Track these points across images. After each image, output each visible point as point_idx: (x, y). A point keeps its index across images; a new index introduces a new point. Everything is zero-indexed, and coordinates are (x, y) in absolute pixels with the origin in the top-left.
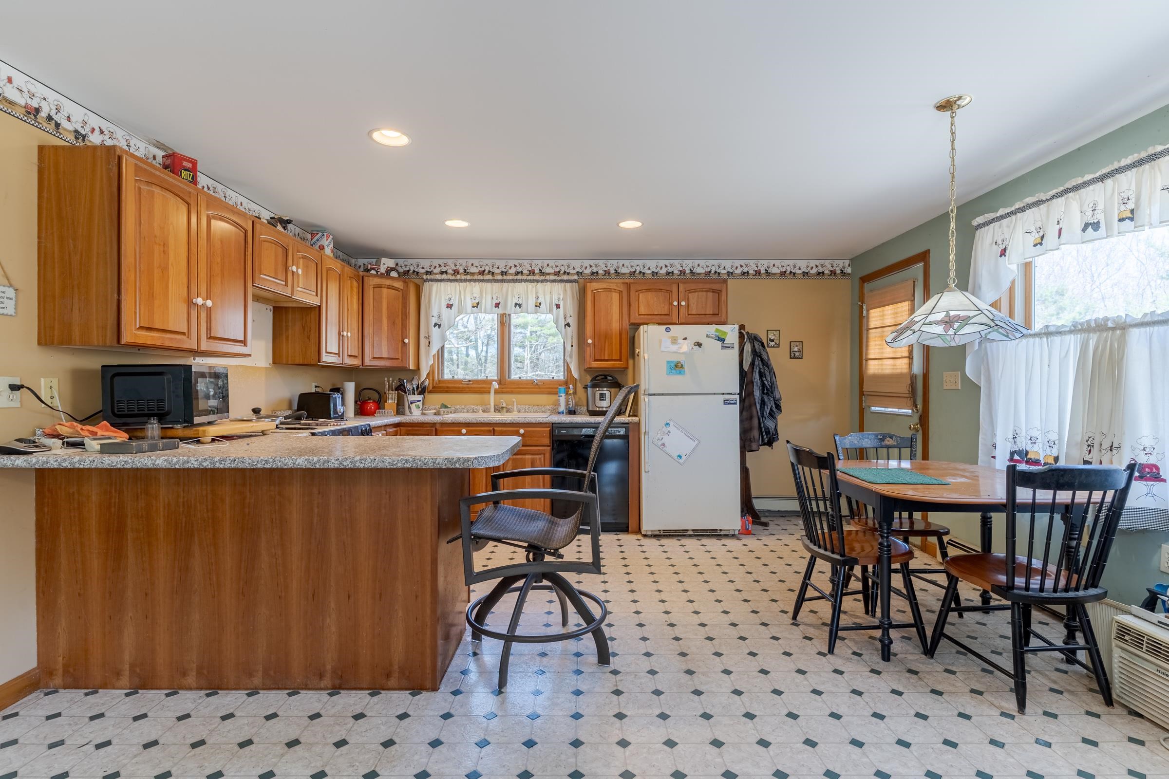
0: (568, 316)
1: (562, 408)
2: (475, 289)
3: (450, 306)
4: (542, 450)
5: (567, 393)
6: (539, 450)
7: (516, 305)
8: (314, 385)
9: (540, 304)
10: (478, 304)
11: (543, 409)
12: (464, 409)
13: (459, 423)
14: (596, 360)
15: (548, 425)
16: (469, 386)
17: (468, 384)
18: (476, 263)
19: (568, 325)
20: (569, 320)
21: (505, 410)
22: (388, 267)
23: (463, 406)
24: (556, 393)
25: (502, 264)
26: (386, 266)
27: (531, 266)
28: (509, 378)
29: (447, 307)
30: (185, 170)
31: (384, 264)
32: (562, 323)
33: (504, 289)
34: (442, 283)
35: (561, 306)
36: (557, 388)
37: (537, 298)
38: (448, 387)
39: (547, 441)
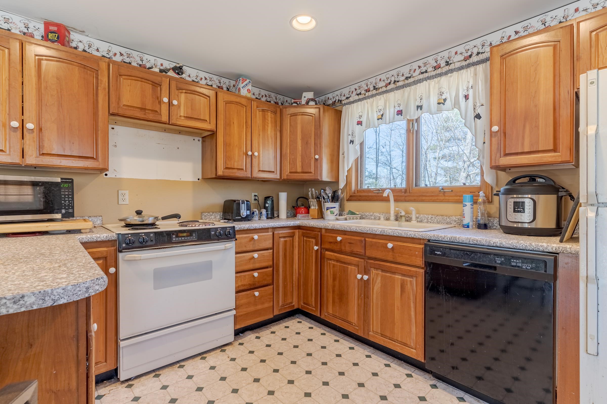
0: (478, 104)
1: (467, 220)
2: (379, 101)
3: (360, 123)
4: (413, 271)
5: (475, 202)
6: (410, 271)
7: (418, 107)
8: (253, 194)
9: (445, 100)
10: (382, 115)
11: (448, 220)
12: (371, 216)
13: (337, 230)
14: (506, 155)
15: (422, 241)
16: (379, 195)
17: (378, 193)
18: (383, 77)
19: (478, 116)
20: (479, 111)
21: (403, 219)
22: (308, 99)
23: (371, 213)
24: (460, 202)
25: (405, 70)
26: (306, 99)
27: (436, 62)
28: (416, 186)
29: (358, 124)
30: (51, 33)
31: (305, 97)
32: (471, 115)
33: (406, 94)
34: (355, 104)
35: (471, 97)
36: (462, 196)
37: (441, 94)
38: (360, 196)
39: (420, 261)
